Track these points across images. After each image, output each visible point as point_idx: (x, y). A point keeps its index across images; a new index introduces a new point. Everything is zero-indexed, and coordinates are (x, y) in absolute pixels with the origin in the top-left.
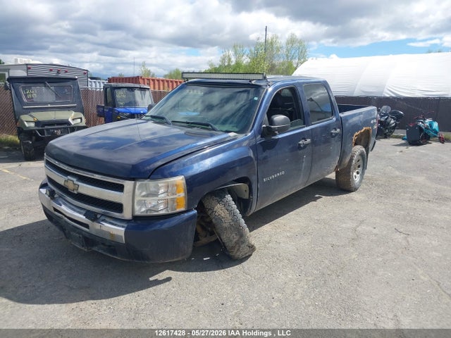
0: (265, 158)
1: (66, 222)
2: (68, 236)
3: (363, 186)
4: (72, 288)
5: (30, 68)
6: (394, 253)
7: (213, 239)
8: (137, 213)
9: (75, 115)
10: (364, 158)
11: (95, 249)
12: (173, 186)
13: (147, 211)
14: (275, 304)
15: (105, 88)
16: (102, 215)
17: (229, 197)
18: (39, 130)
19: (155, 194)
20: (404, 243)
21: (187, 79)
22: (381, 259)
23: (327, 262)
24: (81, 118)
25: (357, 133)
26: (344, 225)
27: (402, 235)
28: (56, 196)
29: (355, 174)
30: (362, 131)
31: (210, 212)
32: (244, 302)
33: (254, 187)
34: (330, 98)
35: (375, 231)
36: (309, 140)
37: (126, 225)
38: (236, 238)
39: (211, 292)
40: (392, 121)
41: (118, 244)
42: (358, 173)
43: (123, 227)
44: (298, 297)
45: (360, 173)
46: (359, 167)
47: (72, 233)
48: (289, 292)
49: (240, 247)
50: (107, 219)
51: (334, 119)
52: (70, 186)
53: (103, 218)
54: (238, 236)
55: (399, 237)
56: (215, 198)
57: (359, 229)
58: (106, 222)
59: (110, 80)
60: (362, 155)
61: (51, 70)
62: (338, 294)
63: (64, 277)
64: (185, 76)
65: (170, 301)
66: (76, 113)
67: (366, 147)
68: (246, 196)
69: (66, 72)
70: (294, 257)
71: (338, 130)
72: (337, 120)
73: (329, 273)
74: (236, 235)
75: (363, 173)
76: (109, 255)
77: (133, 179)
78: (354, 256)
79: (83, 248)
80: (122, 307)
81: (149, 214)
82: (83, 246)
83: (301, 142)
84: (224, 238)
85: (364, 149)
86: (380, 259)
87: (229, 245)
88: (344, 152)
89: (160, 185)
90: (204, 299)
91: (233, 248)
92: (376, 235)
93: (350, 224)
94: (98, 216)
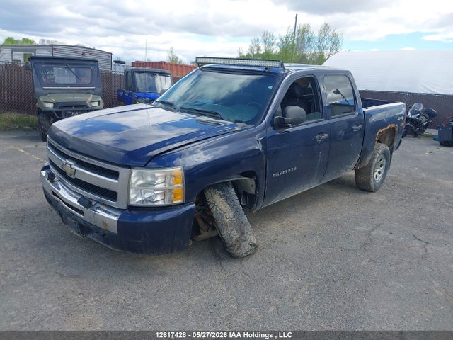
0: (276, 152)
1: (63, 206)
2: (65, 221)
3: (385, 186)
4: (62, 276)
5: (55, 49)
6: (410, 263)
7: (214, 234)
8: (132, 203)
9: (92, 98)
10: (387, 157)
11: (90, 236)
12: (171, 176)
13: (143, 201)
14: (271, 309)
15: (126, 72)
16: (98, 202)
17: (232, 192)
18: (56, 112)
19: (152, 184)
20: (422, 252)
21: (202, 64)
22: (394, 268)
23: (334, 266)
24: (99, 101)
25: (381, 131)
26: (358, 228)
27: (421, 244)
28: (56, 179)
29: (376, 173)
30: (388, 127)
31: (211, 206)
32: (238, 305)
33: (261, 181)
34: (354, 91)
35: (391, 237)
36: (326, 135)
37: (119, 215)
38: (237, 236)
39: (205, 292)
40: (424, 120)
41: (111, 234)
42: (379, 173)
43: (116, 216)
44: (297, 304)
45: (382, 173)
46: (381, 166)
47: (68, 218)
48: (287, 297)
49: (240, 245)
50: (102, 207)
51: (357, 113)
52: (68, 171)
53: (98, 205)
54: (239, 234)
55: (417, 245)
56: (217, 192)
57: (374, 233)
58: (101, 209)
59: (133, 64)
60: (385, 154)
61: (76, 52)
62: (341, 304)
63: (57, 263)
64: (200, 61)
65: (160, 298)
66: (95, 96)
67: (391, 145)
68: (252, 191)
69: (91, 54)
70: (299, 259)
71: (360, 126)
72: (359, 114)
73: (335, 279)
74: (237, 232)
75: (385, 173)
76: (102, 244)
77: (129, 167)
78: (364, 263)
79: (79, 235)
80: (109, 300)
81: (145, 204)
82: (78, 233)
83: (317, 137)
84: (224, 234)
85: (388, 148)
86: (392, 268)
87: (229, 241)
88: (365, 149)
89: (157, 175)
90: (196, 298)
91: (233, 245)
92: (391, 241)
93: (365, 228)
94: (94, 203)
